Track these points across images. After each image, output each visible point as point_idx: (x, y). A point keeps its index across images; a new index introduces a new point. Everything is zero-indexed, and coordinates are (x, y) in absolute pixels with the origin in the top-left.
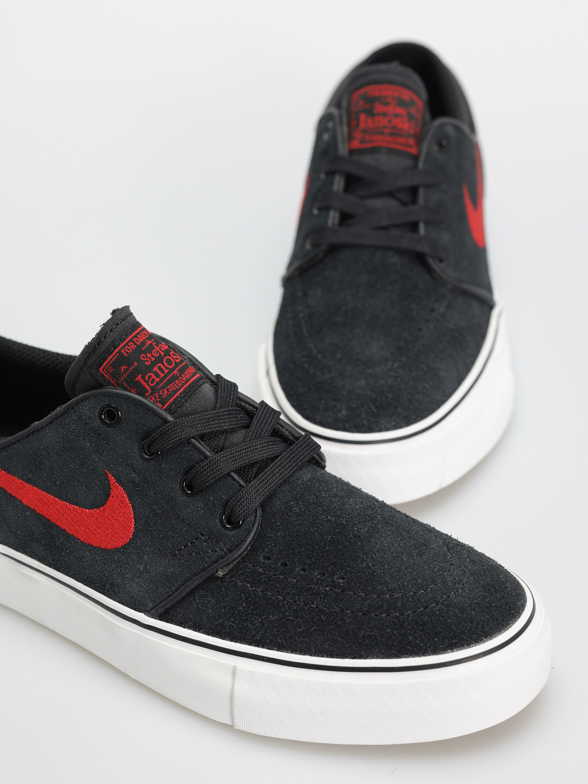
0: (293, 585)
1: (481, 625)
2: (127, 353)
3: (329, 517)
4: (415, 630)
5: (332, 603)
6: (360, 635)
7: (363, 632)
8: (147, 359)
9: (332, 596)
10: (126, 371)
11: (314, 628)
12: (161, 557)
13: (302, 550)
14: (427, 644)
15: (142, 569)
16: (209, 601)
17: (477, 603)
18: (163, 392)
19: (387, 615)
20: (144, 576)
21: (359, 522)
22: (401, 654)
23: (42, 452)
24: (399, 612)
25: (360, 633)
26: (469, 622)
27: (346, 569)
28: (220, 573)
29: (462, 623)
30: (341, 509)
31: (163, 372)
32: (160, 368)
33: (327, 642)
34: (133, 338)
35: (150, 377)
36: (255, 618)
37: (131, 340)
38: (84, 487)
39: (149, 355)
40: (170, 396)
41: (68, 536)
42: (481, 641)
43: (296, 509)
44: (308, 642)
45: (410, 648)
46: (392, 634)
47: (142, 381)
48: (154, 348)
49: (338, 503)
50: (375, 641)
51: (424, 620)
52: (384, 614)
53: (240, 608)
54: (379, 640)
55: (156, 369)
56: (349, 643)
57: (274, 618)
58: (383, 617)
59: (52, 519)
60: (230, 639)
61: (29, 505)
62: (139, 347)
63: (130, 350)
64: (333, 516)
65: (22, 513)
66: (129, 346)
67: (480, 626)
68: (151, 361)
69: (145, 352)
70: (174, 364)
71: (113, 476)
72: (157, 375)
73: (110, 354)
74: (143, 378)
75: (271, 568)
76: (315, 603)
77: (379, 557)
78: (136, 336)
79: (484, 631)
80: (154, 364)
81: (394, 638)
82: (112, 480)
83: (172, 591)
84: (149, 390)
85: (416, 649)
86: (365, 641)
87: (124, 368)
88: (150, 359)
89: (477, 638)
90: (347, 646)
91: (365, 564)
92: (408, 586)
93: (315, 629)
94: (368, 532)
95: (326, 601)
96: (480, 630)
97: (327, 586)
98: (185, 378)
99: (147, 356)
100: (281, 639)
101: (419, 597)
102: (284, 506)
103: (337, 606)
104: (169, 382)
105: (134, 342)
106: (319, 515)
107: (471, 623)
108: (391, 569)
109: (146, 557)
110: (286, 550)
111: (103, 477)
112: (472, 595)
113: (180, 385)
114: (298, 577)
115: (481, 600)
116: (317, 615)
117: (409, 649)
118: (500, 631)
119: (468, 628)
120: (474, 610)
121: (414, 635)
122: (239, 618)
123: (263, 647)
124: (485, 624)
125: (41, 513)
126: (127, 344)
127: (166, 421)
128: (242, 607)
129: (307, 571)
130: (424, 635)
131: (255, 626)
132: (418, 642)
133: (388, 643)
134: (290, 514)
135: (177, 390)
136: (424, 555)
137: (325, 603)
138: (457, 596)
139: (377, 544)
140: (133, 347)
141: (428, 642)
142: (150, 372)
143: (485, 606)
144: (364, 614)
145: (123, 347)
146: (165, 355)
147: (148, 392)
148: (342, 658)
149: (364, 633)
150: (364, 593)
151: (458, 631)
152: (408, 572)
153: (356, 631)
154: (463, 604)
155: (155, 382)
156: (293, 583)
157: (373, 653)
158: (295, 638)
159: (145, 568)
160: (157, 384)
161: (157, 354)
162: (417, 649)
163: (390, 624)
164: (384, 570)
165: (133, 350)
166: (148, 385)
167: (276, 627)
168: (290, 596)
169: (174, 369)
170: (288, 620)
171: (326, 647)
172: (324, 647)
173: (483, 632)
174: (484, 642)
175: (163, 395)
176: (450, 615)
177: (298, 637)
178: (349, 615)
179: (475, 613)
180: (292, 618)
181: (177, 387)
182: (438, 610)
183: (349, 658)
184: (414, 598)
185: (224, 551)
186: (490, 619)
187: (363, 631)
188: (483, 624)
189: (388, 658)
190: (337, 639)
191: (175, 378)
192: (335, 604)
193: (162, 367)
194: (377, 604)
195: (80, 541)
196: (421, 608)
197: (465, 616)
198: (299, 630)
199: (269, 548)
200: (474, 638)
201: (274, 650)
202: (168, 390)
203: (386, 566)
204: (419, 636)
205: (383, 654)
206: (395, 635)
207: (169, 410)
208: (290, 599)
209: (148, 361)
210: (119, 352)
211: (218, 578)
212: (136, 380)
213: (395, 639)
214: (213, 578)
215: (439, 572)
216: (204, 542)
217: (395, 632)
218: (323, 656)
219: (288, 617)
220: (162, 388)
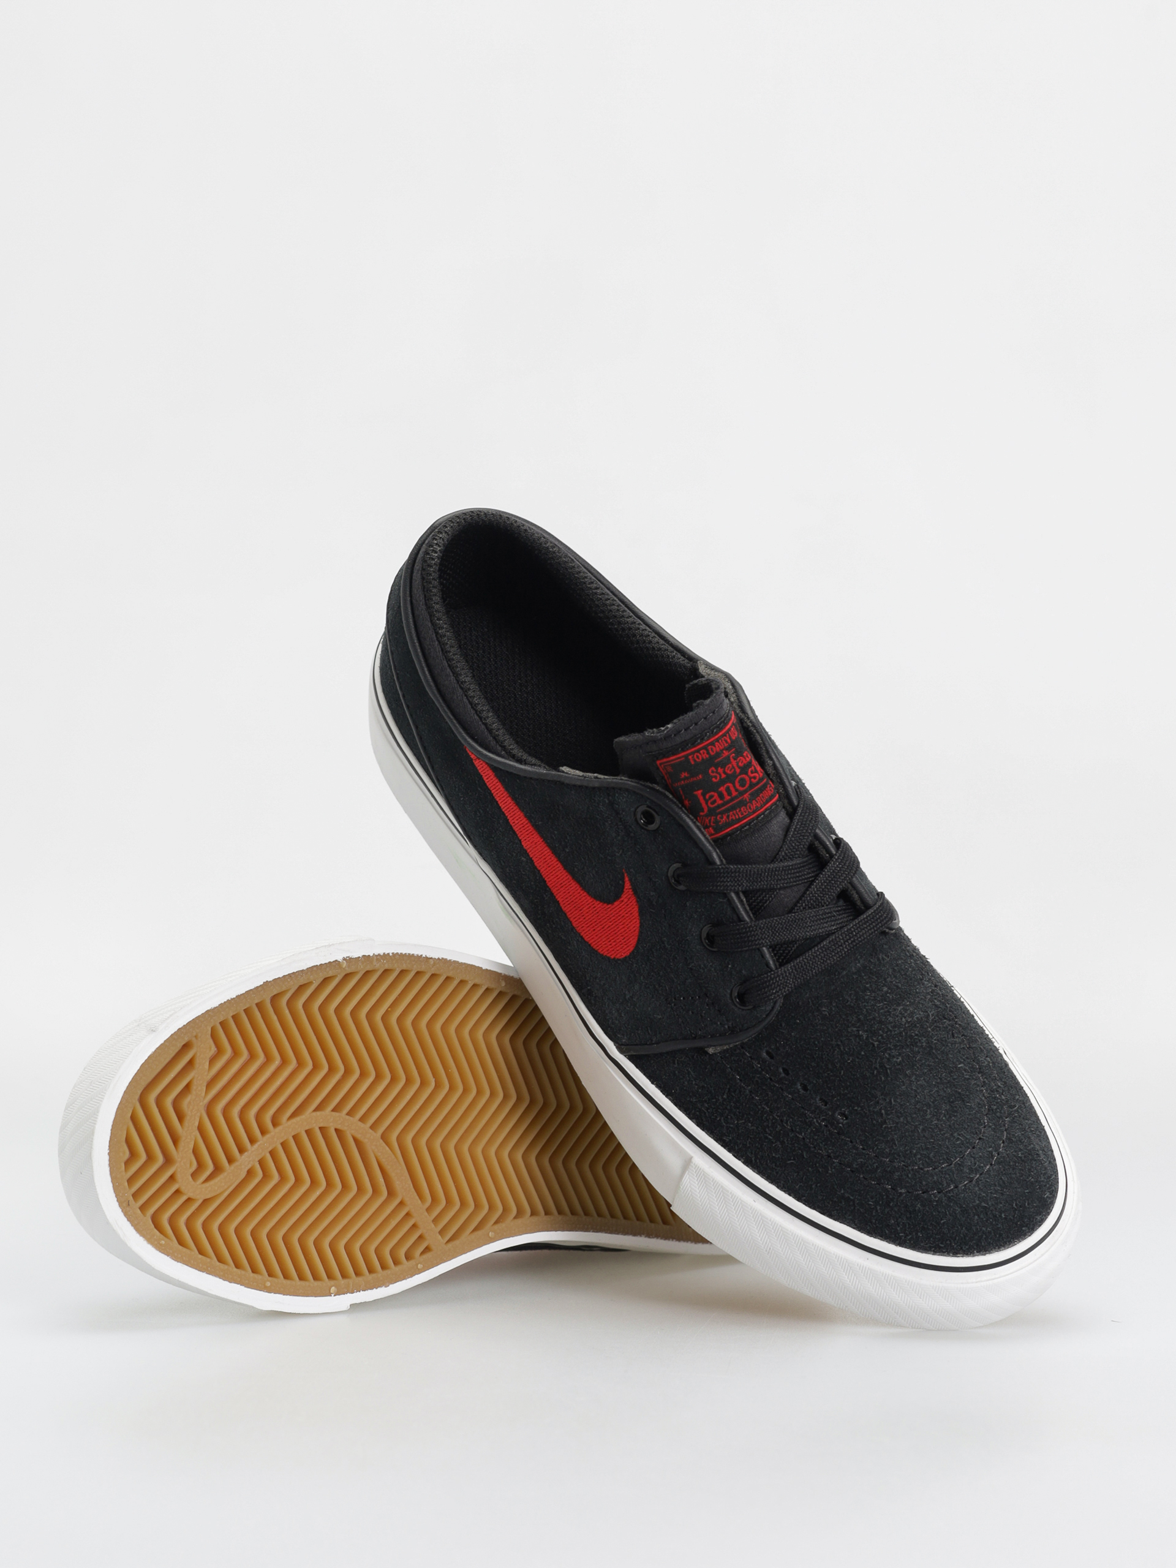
0: (787, 1101)
1: (979, 1237)
2: (695, 761)
3: (860, 1032)
4: (902, 1214)
5: (822, 1143)
6: (838, 1193)
7: (842, 1192)
8: (716, 775)
9: (824, 1135)
10: (686, 778)
11: (792, 1161)
12: (653, 996)
13: (813, 1064)
14: (908, 1236)
15: (628, 997)
16: (689, 1073)
17: (986, 1207)
18: (722, 818)
19: (877, 1184)
20: (627, 1005)
21: (896, 1046)
22: (876, 1233)
23: (561, 808)
24: (891, 1185)
25: (840, 1192)
26: (966, 1228)
27: (854, 1107)
28: (711, 1051)
29: (957, 1227)
30: (880, 1022)
31: (729, 794)
32: (728, 790)
33: (800, 1182)
34: (708, 745)
35: (711, 797)
36: (731, 1117)
37: (705, 748)
38: (594, 872)
39: (720, 770)
40: (728, 825)
41: (559, 910)
42: (971, 1253)
43: (825, 1010)
44: (780, 1173)
45: (887, 1232)
46: (873, 1208)
47: (701, 799)
48: (731, 763)
49: (881, 1011)
50: (852, 1208)
51: (916, 1206)
52: (873, 1181)
53: (720, 1098)
54: (856, 1208)
55: (722, 789)
56: (824, 1196)
57: (753, 1128)
58: (871, 1183)
59: (549, 882)
60: (697, 1122)
61: (528, 851)
62: (712, 758)
63: (699, 759)
64: (867, 1031)
65: (517, 854)
66: (700, 754)
67: (977, 1237)
68: (720, 777)
69: (717, 766)
70: (747, 786)
71: (630, 880)
72: (721, 796)
73: (674, 754)
74: (704, 795)
75: (771, 1069)
76: (803, 1134)
77: (899, 1103)
78: (712, 744)
79: (980, 1244)
80: (722, 782)
81: (874, 1214)
82: (628, 885)
83: (652, 1041)
84: (706, 810)
85: (893, 1236)
86: (841, 1203)
87: (684, 775)
88: (720, 775)
89: (967, 1249)
90: (820, 1198)
91: (878, 1108)
92: (915, 1155)
93: (792, 1163)
94: (899, 1065)
95: (816, 1137)
96: (974, 1242)
97: (823, 1120)
98: (754, 806)
99: (717, 771)
100: (752, 1153)
101: (923, 1175)
102: (812, 1001)
103: (825, 1149)
104: (733, 808)
105: (707, 750)
106: (850, 1025)
107: (968, 1231)
108: (906, 1125)
109: (637, 987)
110: (794, 1056)
111: (619, 876)
112: (984, 1194)
113: (745, 814)
114: (795, 1095)
115: (992, 1204)
116: (800, 1149)
117: (885, 1232)
118: (999, 1248)
119: (962, 1236)
120: (978, 1216)
121: (897, 1219)
122: (714, 1108)
123: (729, 1151)
124: (984, 1236)
125: (539, 868)
126: (698, 751)
127: (710, 862)
128: (722, 1098)
129: (808, 1092)
130: (909, 1224)
131: (728, 1125)
132: (899, 1229)
133: (865, 1216)
134: (816, 1014)
135: (739, 820)
136: (954, 1116)
137: (813, 1139)
138: (966, 1189)
139: (904, 1085)
140: (705, 756)
141: (910, 1234)
142: (714, 791)
143: (993, 1214)
144: (852, 1171)
145: (693, 753)
146: (741, 773)
147: (703, 811)
148: (810, 1207)
149: (843, 1194)
150: (862, 1145)
151: (949, 1235)
152: (924, 1136)
153: (836, 1187)
154: (968, 1202)
155: (716, 804)
156: (787, 1099)
157: (845, 1218)
158: (767, 1161)
159: (632, 997)
160: (719, 807)
161: (730, 771)
162: (895, 1236)
163: (876, 1196)
164: (897, 1123)
165: (703, 759)
166: (707, 803)
167: (751, 1138)
168: (778, 1113)
169: (745, 792)
170: (766, 1138)
171: (797, 1187)
172: (795, 1187)
173: (977, 1245)
174: (973, 1256)
175: (720, 822)
176: (948, 1213)
177: (770, 1161)
178: (834, 1165)
179: (977, 1220)
180: (771, 1138)
181: (741, 816)
182: (937, 1201)
183: (817, 1211)
184: (915, 1175)
185: (724, 1027)
186: (992, 1232)
187: (844, 1190)
188: (982, 1236)
189: (859, 1231)
190: (812, 1185)
191: (742, 803)
192: (824, 1145)
193: (732, 789)
194: (871, 1166)
195: (572, 925)
196: (919, 1191)
197: (964, 1219)
198: (774, 1155)
199: (776, 1045)
200: (964, 1249)
201: (740, 1160)
202: (728, 817)
203: (902, 1119)
204: (903, 1223)
205: (856, 1225)
206: (877, 1211)
207: (717, 843)
208: (778, 1116)
209: (716, 777)
210: (686, 757)
211: (707, 1053)
212: (695, 793)
213: (875, 1216)
214: (702, 1051)
215: (961, 1147)
216: (706, 1005)
217: (878, 1208)
218: (790, 1195)
219: (767, 1135)
220: (722, 813)
